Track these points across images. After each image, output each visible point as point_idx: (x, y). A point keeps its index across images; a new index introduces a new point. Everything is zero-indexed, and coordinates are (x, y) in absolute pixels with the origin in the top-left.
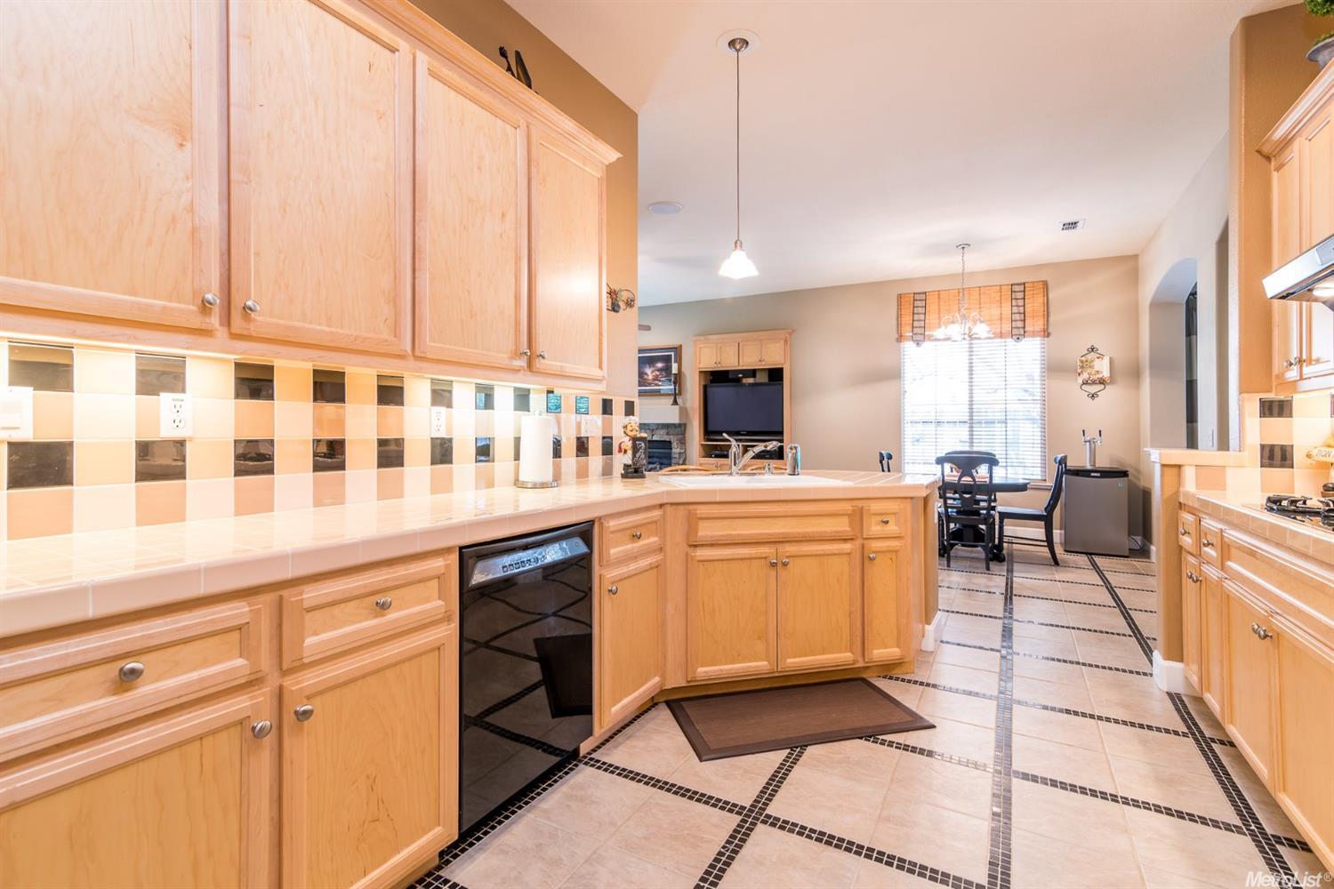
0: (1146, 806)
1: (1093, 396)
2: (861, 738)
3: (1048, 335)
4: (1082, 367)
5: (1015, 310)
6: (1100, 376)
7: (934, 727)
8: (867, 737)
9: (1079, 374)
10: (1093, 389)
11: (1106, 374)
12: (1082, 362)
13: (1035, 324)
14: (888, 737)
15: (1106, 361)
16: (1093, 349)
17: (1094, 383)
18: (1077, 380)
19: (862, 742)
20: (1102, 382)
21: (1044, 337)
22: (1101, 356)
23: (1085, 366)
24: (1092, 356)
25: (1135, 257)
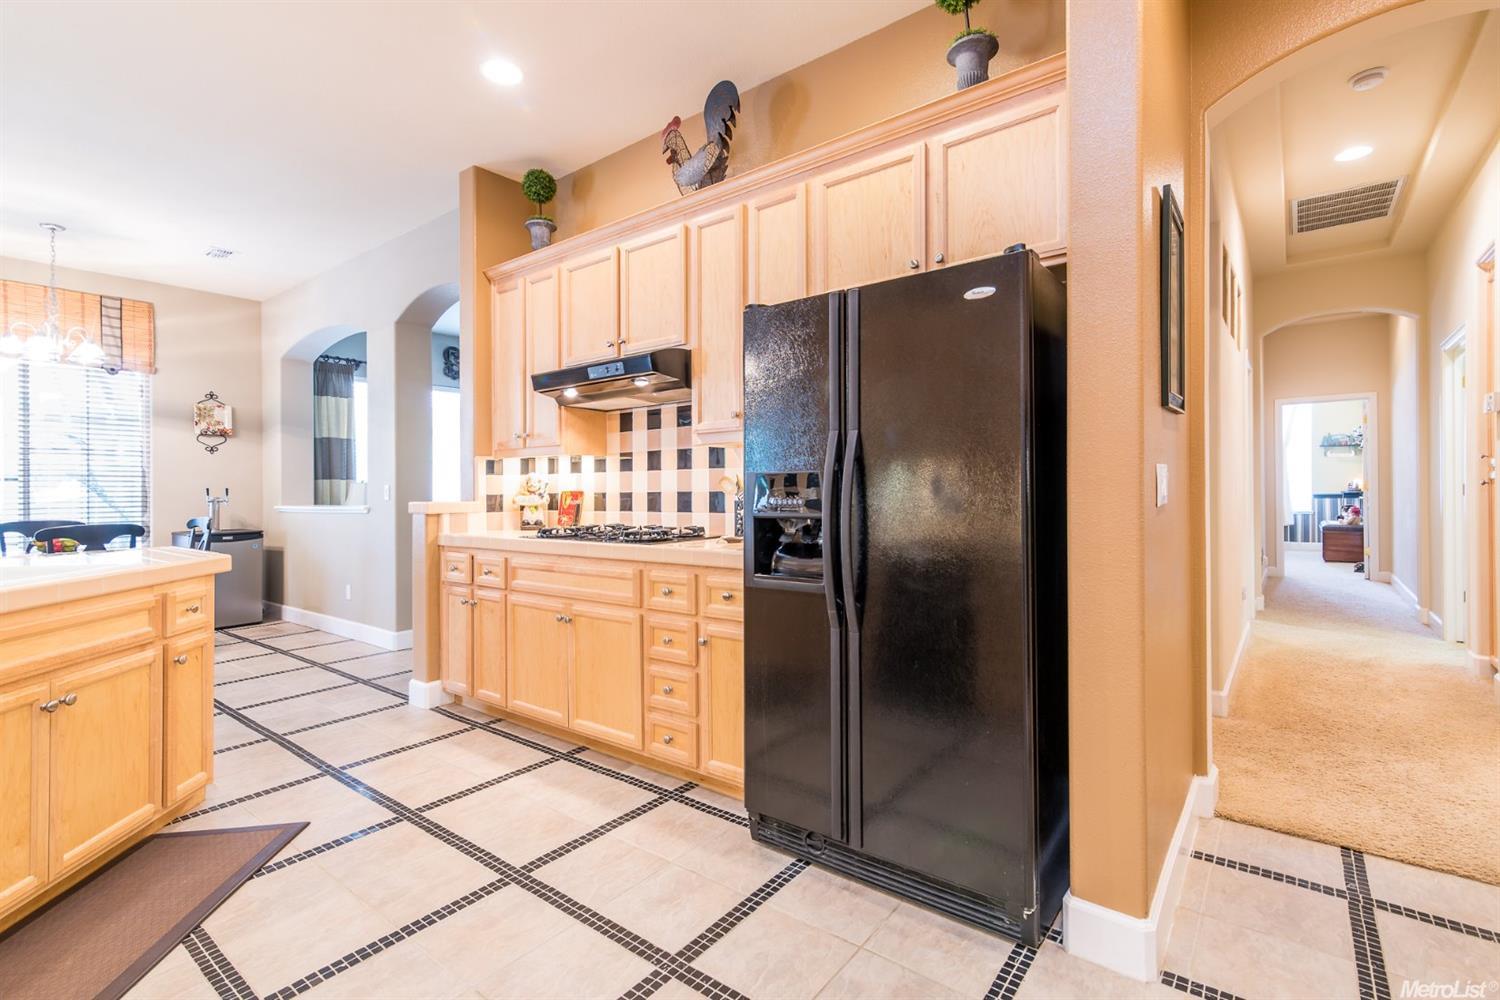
0: (508, 777)
1: (212, 449)
2: (251, 877)
3: (156, 371)
4: (200, 415)
5: (106, 330)
6: (221, 427)
7: (308, 824)
8: (258, 872)
9: (197, 423)
10: (212, 441)
11: (228, 425)
12: (200, 409)
13: (136, 355)
14: (276, 859)
15: (227, 412)
16: (212, 396)
17: (214, 434)
18: (193, 430)
19: (256, 879)
20: (223, 434)
21: (150, 372)
22: (221, 405)
23: (203, 414)
24: (211, 403)
25: (258, 304)
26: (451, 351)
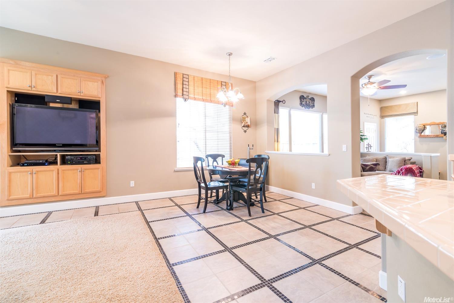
1: (245, 131)
6: (247, 124)
9: (242, 123)
10: (245, 129)
11: (249, 123)
15: (249, 119)
16: (245, 114)
17: (246, 126)
18: (241, 125)
20: (248, 126)
22: (247, 117)
23: (243, 119)
24: (245, 116)
25: (255, 82)
26: (302, 97)
